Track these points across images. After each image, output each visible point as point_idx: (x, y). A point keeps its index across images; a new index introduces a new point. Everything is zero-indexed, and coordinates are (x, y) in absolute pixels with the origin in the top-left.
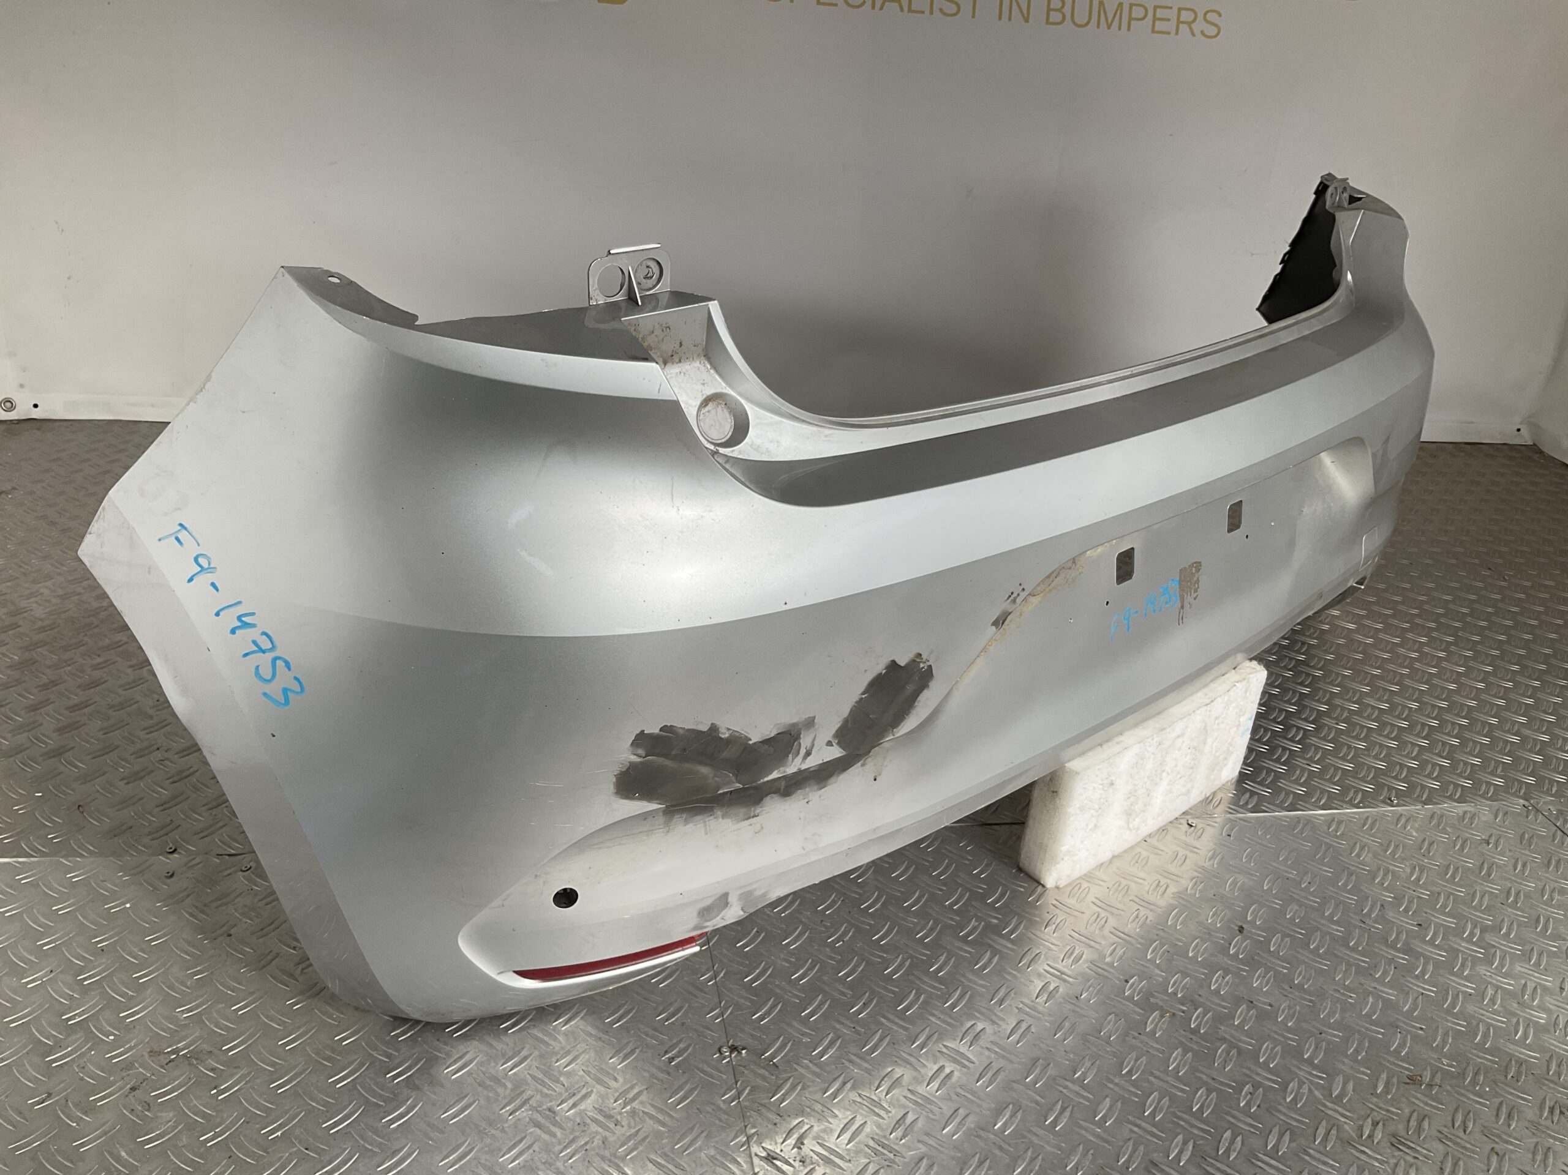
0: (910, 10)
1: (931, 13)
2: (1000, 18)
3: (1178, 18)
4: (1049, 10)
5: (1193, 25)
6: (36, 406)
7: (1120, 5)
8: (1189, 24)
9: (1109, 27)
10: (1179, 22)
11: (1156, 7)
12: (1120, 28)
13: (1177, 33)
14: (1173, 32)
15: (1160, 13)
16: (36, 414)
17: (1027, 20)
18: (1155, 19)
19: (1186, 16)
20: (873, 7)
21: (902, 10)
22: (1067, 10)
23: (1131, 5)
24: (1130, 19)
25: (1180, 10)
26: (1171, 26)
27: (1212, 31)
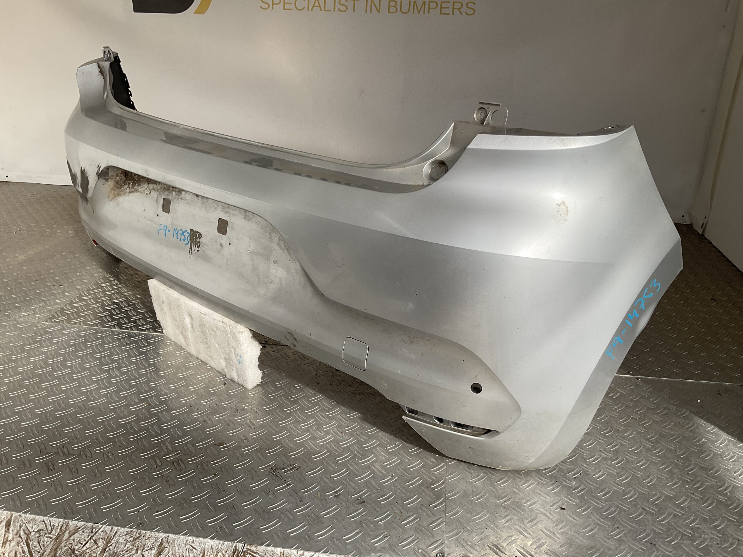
0: (325, 10)
1: (334, 11)
2: (366, 11)
3: (453, 6)
4: (389, 7)
5: (461, 10)
6: (7, 177)
7: (424, 3)
8: (459, 9)
9: (419, 12)
10: (453, 9)
11: (442, 2)
12: (424, 13)
13: (453, 14)
14: (451, 13)
15: (444, 5)
16: (7, 180)
17: (379, 12)
18: (441, 8)
19: (457, 6)
20: (308, 10)
21: (321, 10)
22: (398, 7)
23: (429, 2)
24: (429, 9)
25: (454, 3)
26: (450, 11)
27: (470, 12)
